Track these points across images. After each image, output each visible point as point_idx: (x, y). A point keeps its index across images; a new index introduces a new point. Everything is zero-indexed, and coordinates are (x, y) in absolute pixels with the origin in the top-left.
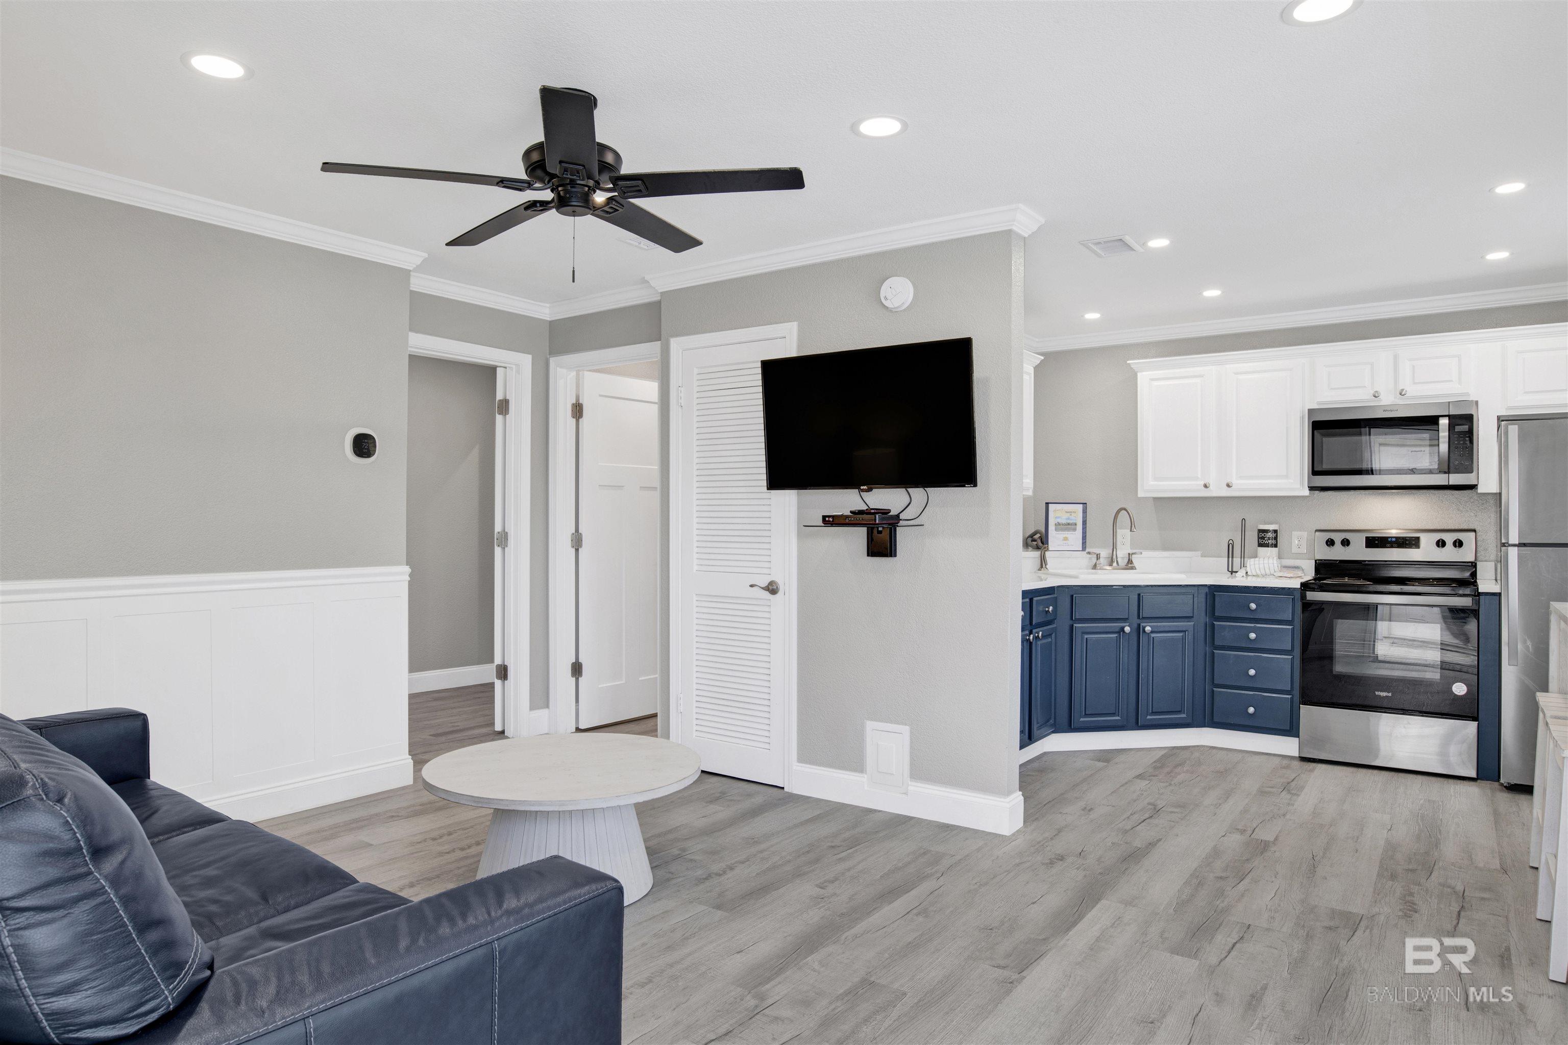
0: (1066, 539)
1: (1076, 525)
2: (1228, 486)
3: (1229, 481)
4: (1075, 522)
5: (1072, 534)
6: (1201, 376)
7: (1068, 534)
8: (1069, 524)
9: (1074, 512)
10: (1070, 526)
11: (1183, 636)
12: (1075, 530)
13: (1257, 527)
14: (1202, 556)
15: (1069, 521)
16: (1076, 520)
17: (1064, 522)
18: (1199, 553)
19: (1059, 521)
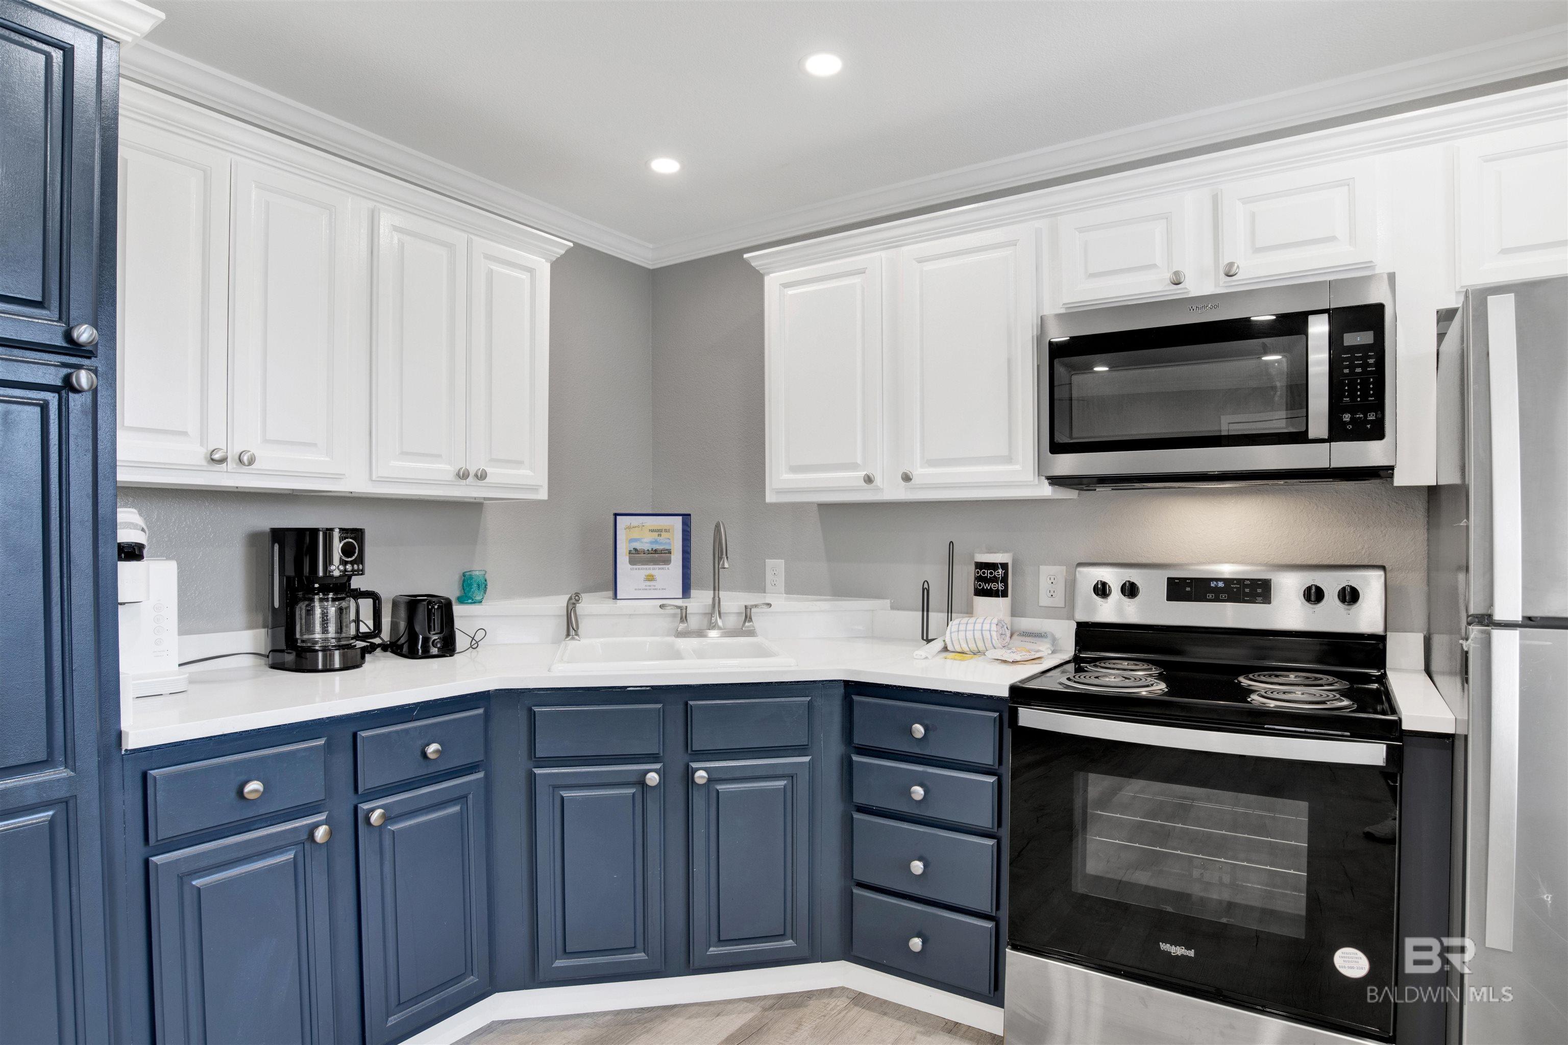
0: (650, 578)
1: (670, 553)
2: (907, 478)
3: (906, 469)
4: (667, 547)
5: (663, 569)
6: (862, 272)
7: (654, 569)
8: (656, 551)
9: (666, 531)
10: (659, 556)
11: (785, 786)
12: (667, 561)
13: (973, 557)
14: (893, 608)
15: (655, 547)
16: (670, 544)
17: (647, 547)
18: (887, 603)
19: (638, 546)
